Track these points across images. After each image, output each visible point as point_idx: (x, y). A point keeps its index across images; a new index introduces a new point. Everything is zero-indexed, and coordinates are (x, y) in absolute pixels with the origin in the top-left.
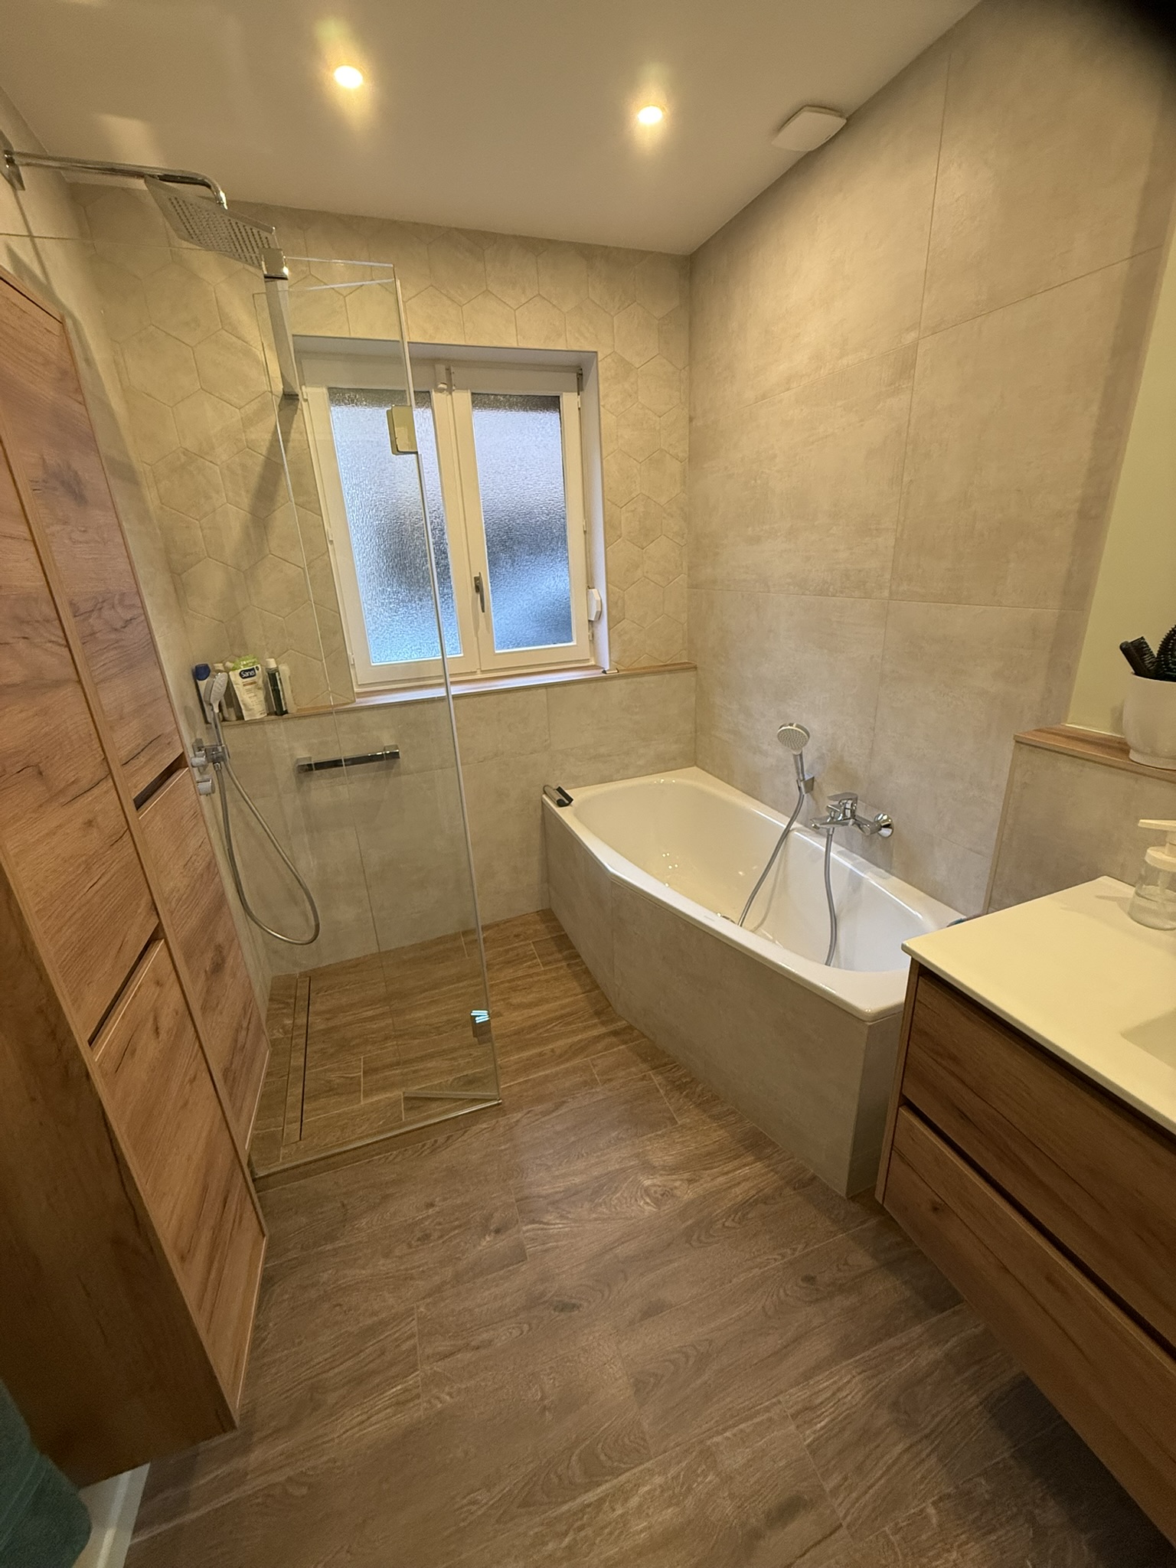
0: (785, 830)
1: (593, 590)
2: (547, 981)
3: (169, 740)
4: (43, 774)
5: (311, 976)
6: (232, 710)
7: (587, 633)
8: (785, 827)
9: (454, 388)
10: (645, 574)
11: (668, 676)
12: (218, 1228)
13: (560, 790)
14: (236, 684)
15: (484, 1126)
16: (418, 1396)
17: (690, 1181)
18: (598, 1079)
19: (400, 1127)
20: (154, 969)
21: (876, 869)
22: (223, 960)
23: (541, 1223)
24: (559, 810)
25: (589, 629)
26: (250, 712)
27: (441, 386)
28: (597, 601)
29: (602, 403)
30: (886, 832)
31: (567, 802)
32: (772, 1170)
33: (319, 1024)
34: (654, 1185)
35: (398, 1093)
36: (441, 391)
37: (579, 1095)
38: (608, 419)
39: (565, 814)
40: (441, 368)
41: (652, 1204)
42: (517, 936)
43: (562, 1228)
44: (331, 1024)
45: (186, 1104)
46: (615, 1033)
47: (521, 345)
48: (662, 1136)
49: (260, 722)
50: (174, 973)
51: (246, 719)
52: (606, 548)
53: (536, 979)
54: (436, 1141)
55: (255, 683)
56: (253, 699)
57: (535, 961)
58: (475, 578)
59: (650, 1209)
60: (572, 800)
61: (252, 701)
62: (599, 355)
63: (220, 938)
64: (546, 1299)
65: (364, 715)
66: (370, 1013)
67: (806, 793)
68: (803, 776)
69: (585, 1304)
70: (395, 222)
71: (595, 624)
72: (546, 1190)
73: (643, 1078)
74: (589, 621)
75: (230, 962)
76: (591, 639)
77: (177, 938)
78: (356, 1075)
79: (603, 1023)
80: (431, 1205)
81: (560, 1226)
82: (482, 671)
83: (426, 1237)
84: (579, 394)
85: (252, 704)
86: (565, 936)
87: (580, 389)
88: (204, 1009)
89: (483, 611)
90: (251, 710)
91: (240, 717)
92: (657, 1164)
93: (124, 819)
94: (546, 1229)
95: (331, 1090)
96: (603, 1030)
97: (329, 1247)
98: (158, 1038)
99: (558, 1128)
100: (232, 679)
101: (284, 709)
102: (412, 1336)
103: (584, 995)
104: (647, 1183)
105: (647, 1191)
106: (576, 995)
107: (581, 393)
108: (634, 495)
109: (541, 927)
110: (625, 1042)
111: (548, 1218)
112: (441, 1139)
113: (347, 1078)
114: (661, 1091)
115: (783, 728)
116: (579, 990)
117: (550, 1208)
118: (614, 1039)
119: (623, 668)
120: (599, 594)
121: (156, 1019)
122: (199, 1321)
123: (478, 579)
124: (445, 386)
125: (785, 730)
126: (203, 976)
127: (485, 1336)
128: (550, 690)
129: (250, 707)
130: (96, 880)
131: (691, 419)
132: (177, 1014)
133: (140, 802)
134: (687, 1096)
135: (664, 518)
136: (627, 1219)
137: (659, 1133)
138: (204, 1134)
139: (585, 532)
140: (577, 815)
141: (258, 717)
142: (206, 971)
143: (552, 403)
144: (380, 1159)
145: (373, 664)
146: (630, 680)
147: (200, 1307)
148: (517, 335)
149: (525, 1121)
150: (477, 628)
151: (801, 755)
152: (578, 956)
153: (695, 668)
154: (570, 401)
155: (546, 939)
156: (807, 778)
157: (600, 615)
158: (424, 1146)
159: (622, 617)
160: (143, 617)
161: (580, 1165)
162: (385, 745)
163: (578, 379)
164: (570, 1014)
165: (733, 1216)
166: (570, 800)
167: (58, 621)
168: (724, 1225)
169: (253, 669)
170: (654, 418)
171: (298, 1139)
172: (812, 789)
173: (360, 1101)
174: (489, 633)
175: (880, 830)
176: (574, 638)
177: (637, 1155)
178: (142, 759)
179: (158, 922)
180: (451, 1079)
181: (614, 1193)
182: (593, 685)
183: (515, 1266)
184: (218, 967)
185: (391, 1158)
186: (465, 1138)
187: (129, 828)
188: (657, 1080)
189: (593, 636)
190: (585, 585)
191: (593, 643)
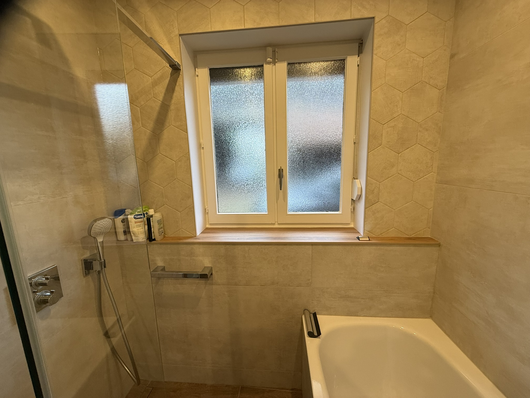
1: (356, 180)
5: (153, 388)
7: (350, 207)
9: (276, 60)
10: (400, 172)
13: (315, 315)
14: (131, 222)
25: (352, 205)
27: (269, 60)
28: (358, 187)
31: (316, 334)
36: (269, 63)
39: (312, 347)
40: (270, 49)
47: (317, 21)
51: (134, 241)
52: (368, 152)
55: (141, 222)
60: (320, 334)
61: (138, 231)
62: (377, 20)
71: (356, 202)
74: (352, 200)
76: (352, 210)
82: (278, 223)
85: (137, 233)
87: (360, 52)
89: (281, 189)
90: (137, 236)
101: (154, 238)
107: (360, 55)
108: (395, 116)
119: (374, 237)
120: (361, 183)
123: (280, 171)
124: (271, 60)
128: (314, 247)
131: (452, 56)
135: (420, 131)
139: (355, 143)
141: (141, 241)
145: (218, 213)
146: (378, 249)
148: (315, 14)
150: (277, 199)
153: (439, 245)
154: (352, 62)
157: (360, 197)
159: (377, 200)
170: (418, 59)
176: (341, 209)
182: (348, 248)
189: (354, 209)
190: (351, 177)
191: (354, 214)
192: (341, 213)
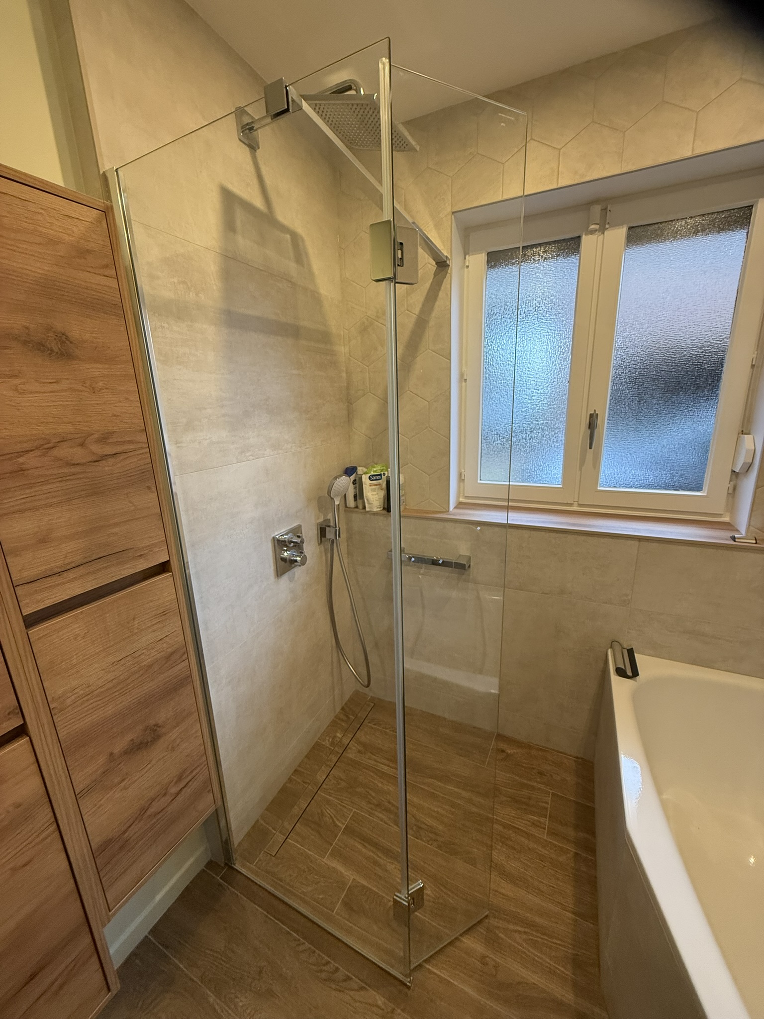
1: (746, 436)
2: (542, 858)
5: (375, 704)
7: (725, 484)
9: (607, 226)
14: (365, 484)
15: (381, 1001)
22: (157, 738)
25: (731, 481)
26: (370, 505)
27: (593, 227)
28: (748, 450)
31: (629, 673)
33: (352, 752)
35: (349, 876)
36: (592, 232)
40: (595, 209)
44: (359, 758)
47: (698, 151)
49: (375, 514)
51: (367, 509)
55: (380, 484)
56: (375, 497)
58: (590, 414)
60: (638, 675)
61: (373, 496)
71: (740, 477)
74: (733, 471)
76: (731, 491)
78: (340, 825)
82: (579, 504)
85: (372, 500)
88: (84, 793)
89: (590, 448)
91: (364, 508)
95: (319, 824)
101: (391, 509)
106: (564, 908)
109: (572, 780)
112: (341, 973)
113: (334, 821)
116: (570, 903)
123: (593, 416)
124: (597, 227)
129: (371, 502)
139: (753, 366)
141: (375, 510)
142: (111, 754)
143: (740, 217)
145: (479, 481)
148: (694, 141)
150: (582, 463)
157: (748, 467)
158: (327, 965)
169: (380, 475)
171: (274, 855)
173: (325, 856)
174: (595, 470)
176: (706, 487)
179: (23, 722)
184: (141, 745)
185: (300, 948)
186: (357, 995)
189: (735, 489)
190: (736, 428)
191: (733, 497)
192: (705, 494)
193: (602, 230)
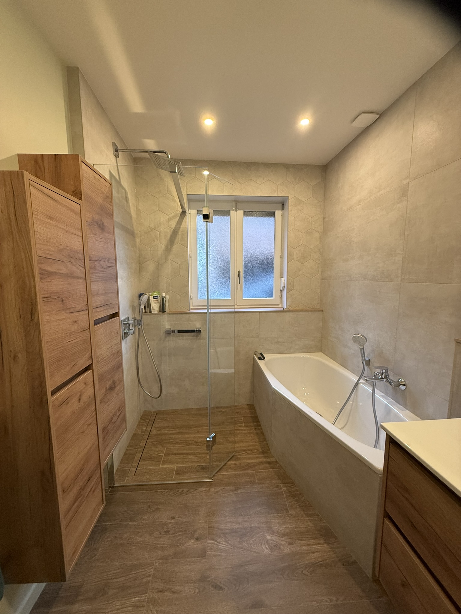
0: (357, 382)
1: (282, 278)
2: (245, 434)
3: (114, 306)
4: (64, 302)
5: (157, 413)
6: (148, 309)
7: (279, 295)
8: (357, 381)
9: (238, 209)
10: (303, 274)
11: (310, 313)
12: (83, 488)
13: (261, 354)
14: (151, 300)
15: (204, 489)
16: (143, 606)
17: (290, 543)
18: (257, 482)
19: (171, 480)
20: (85, 378)
21: (398, 405)
22: (115, 387)
23: (216, 541)
24: (258, 361)
25: (280, 293)
26: (154, 310)
28: (283, 282)
29: (289, 213)
30: (403, 388)
31: (263, 358)
32: (333, 551)
33: (154, 432)
34: (272, 540)
35: (174, 466)
36: (233, 210)
37: (247, 487)
38: (291, 218)
39: (261, 363)
40: (234, 203)
41: (269, 549)
42: (237, 413)
43: (225, 547)
44: (158, 433)
45: (83, 432)
46: (269, 463)
47: (261, 195)
48: (280, 517)
49: (155, 314)
50: (93, 382)
51: (152, 313)
52: (287, 263)
53: (240, 432)
54: (183, 490)
55: (157, 301)
56: (156, 306)
57: (242, 424)
58: (238, 272)
59: (267, 551)
60: (265, 358)
61: (155, 306)
62: (289, 198)
63: (116, 378)
64: (209, 579)
65: (191, 315)
66: (174, 432)
67: (366, 366)
68: (365, 358)
69: (226, 589)
70: (223, 161)
71: (282, 291)
72: (222, 526)
73: (277, 487)
74: (280, 290)
75: (117, 388)
76: (280, 297)
77: (97, 371)
78: (161, 455)
79: (265, 457)
80: (174, 518)
81: (224, 546)
82: (237, 305)
83: (167, 532)
84: (282, 211)
86: (257, 417)
88: (101, 401)
89: (240, 283)
90: (155, 309)
91: (150, 312)
92: (275, 530)
93: (89, 325)
94: (218, 545)
95: (151, 458)
96: (264, 460)
97: (131, 523)
98: (79, 403)
99: (234, 499)
100: (150, 298)
101: (165, 311)
102: (149, 576)
103: (259, 443)
104: (269, 538)
105: (267, 542)
106: (256, 442)
107: (283, 210)
108: (300, 244)
109: (248, 411)
110: (272, 468)
111: (221, 540)
112: (185, 490)
113: (158, 455)
114: (284, 495)
115: (355, 335)
116: (257, 440)
117: (222, 535)
118: (268, 465)
119: (292, 308)
120: (284, 280)
121: (80, 395)
122: (63, 523)
123: (239, 272)
124: (235, 209)
125: (355, 336)
126: (105, 389)
127: (178, 588)
128: (260, 313)
129: (154, 309)
130: (72, 340)
131: (324, 218)
132: (90, 397)
133: (97, 322)
134: (296, 501)
135: (312, 253)
136: (256, 552)
137: (280, 515)
138: (88, 448)
139: (281, 258)
140: (266, 364)
141: (156, 312)
142: (106, 388)
143: (272, 214)
144: (160, 492)
145: (198, 299)
146: (294, 313)
147: (65, 516)
148: (260, 192)
149: (221, 492)
150: (237, 289)
151: (363, 349)
152: (260, 426)
153: (322, 311)
154: (279, 213)
155: (249, 416)
156: (367, 359)
157: (284, 288)
158: (178, 491)
159: (293, 288)
160: (115, 267)
161: (240, 519)
162: (197, 327)
163: (282, 206)
164: (251, 450)
165: (308, 569)
166: (264, 358)
167: (84, 260)
168: (302, 572)
169: (158, 296)
170: (309, 218)
171: (134, 475)
172: (369, 365)
173: (160, 466)
174: (241, 291)
175: (400, 386)
176: (274, 296)
177: (267, 523)
178: (102, 309)
179: (92, 363)
180: (196, 465)
181: (252, 538)
182: (278, 313)
183: (200, 558)
184: (112, 388)
185: (164, 493)
186: (194, 492)
187: (90, 328)
188: (284, 489)
189: (281, 296)
190: (279, 277)
191: (281, 298)
192: (274, 298)
193: (236, 210)
